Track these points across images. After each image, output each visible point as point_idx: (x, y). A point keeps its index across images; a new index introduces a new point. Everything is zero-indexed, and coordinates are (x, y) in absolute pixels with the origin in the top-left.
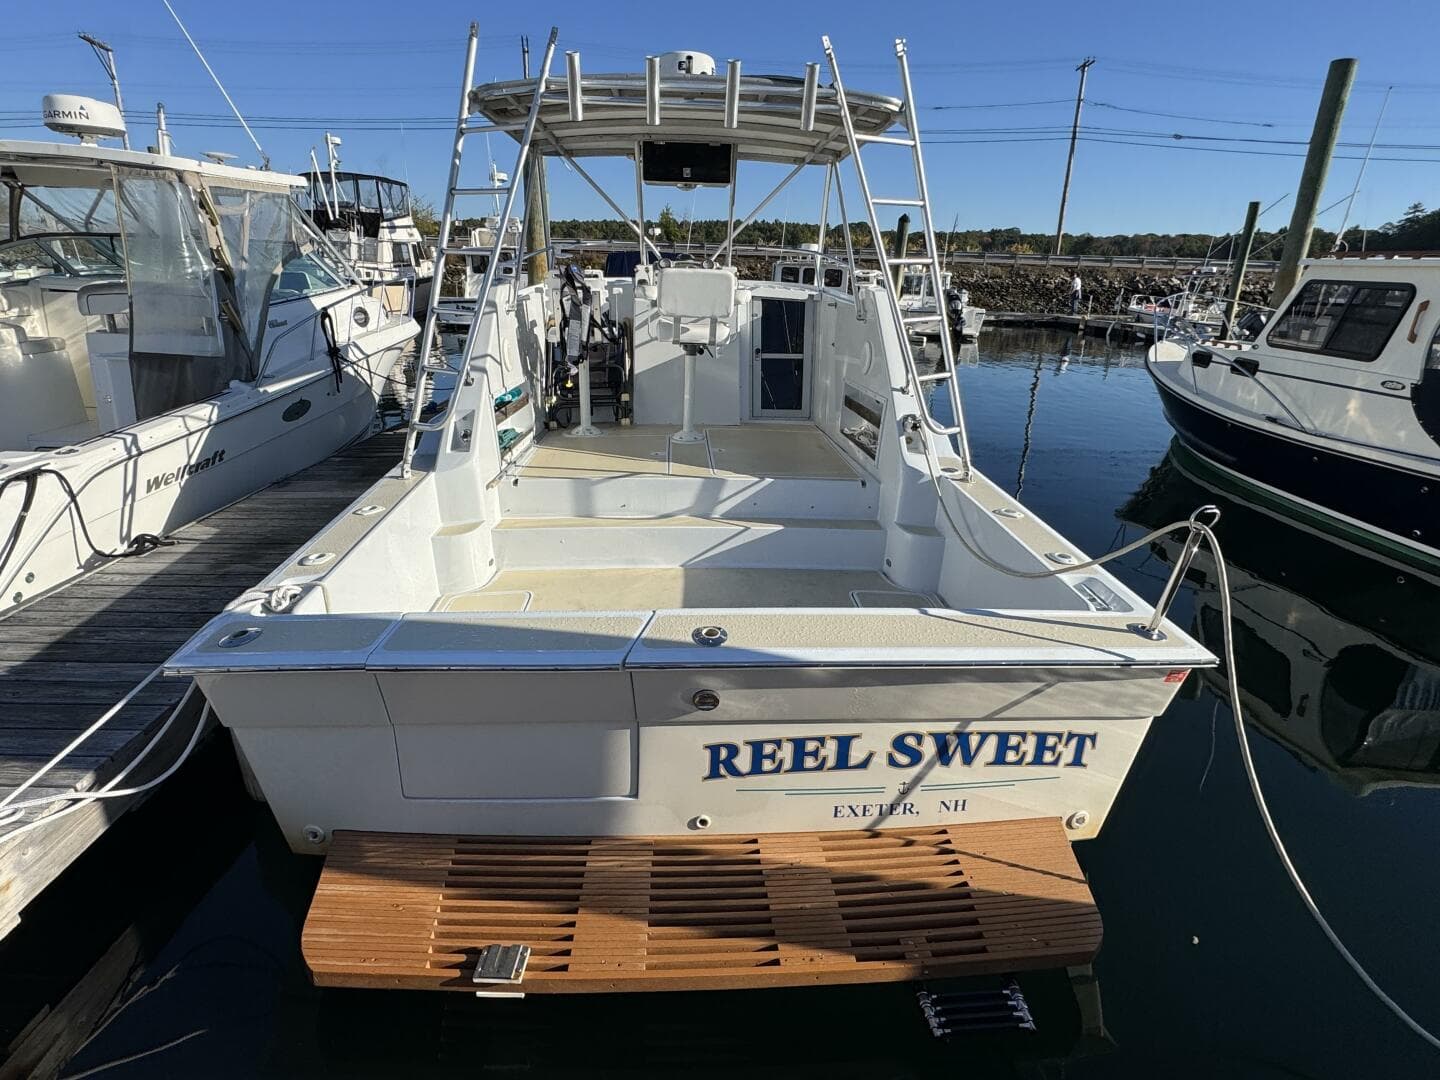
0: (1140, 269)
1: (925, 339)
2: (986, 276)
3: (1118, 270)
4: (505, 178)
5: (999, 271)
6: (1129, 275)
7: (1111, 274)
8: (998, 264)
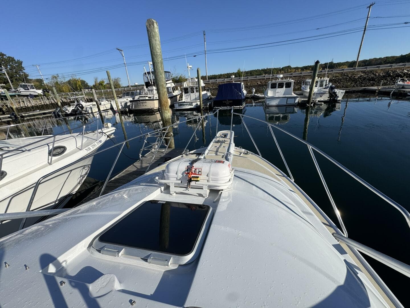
0: (391, 69)
1: (323, 103)
2: (333, 77)
3: (382, 70)
4: (192, 67)
5: (338, 75)
6: (386, 71)
7: (379, 71)
8: (337, 73)
